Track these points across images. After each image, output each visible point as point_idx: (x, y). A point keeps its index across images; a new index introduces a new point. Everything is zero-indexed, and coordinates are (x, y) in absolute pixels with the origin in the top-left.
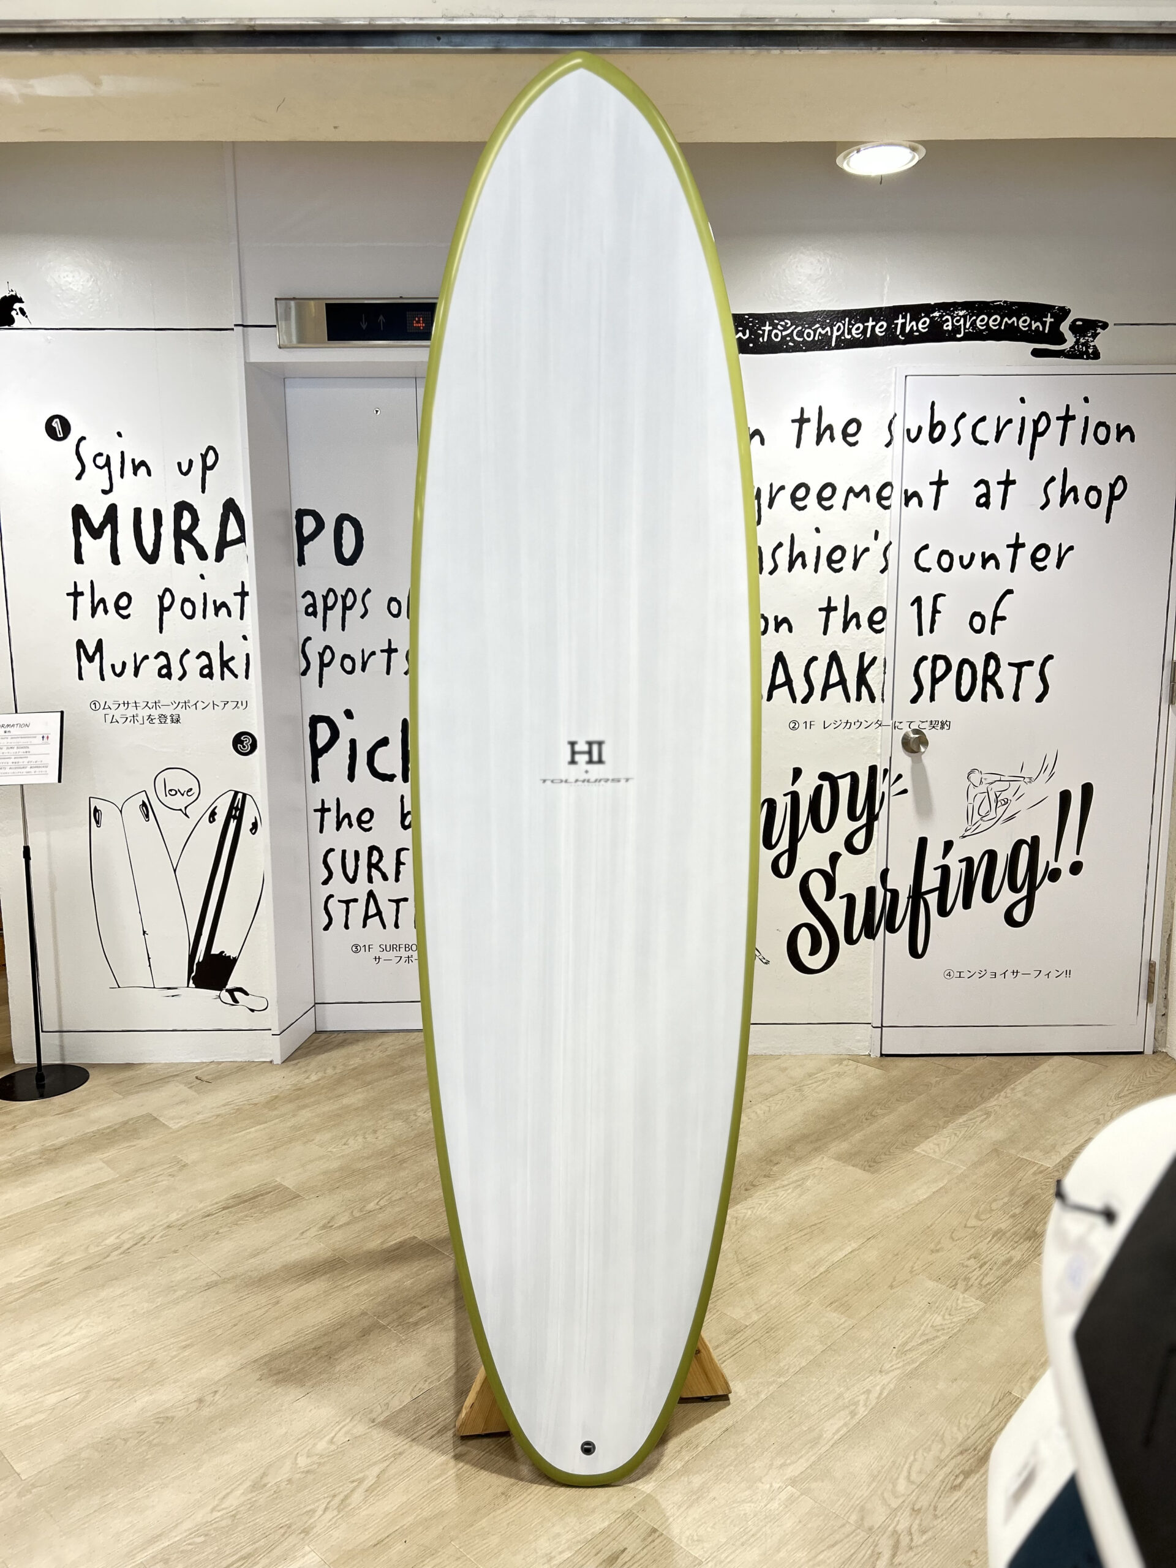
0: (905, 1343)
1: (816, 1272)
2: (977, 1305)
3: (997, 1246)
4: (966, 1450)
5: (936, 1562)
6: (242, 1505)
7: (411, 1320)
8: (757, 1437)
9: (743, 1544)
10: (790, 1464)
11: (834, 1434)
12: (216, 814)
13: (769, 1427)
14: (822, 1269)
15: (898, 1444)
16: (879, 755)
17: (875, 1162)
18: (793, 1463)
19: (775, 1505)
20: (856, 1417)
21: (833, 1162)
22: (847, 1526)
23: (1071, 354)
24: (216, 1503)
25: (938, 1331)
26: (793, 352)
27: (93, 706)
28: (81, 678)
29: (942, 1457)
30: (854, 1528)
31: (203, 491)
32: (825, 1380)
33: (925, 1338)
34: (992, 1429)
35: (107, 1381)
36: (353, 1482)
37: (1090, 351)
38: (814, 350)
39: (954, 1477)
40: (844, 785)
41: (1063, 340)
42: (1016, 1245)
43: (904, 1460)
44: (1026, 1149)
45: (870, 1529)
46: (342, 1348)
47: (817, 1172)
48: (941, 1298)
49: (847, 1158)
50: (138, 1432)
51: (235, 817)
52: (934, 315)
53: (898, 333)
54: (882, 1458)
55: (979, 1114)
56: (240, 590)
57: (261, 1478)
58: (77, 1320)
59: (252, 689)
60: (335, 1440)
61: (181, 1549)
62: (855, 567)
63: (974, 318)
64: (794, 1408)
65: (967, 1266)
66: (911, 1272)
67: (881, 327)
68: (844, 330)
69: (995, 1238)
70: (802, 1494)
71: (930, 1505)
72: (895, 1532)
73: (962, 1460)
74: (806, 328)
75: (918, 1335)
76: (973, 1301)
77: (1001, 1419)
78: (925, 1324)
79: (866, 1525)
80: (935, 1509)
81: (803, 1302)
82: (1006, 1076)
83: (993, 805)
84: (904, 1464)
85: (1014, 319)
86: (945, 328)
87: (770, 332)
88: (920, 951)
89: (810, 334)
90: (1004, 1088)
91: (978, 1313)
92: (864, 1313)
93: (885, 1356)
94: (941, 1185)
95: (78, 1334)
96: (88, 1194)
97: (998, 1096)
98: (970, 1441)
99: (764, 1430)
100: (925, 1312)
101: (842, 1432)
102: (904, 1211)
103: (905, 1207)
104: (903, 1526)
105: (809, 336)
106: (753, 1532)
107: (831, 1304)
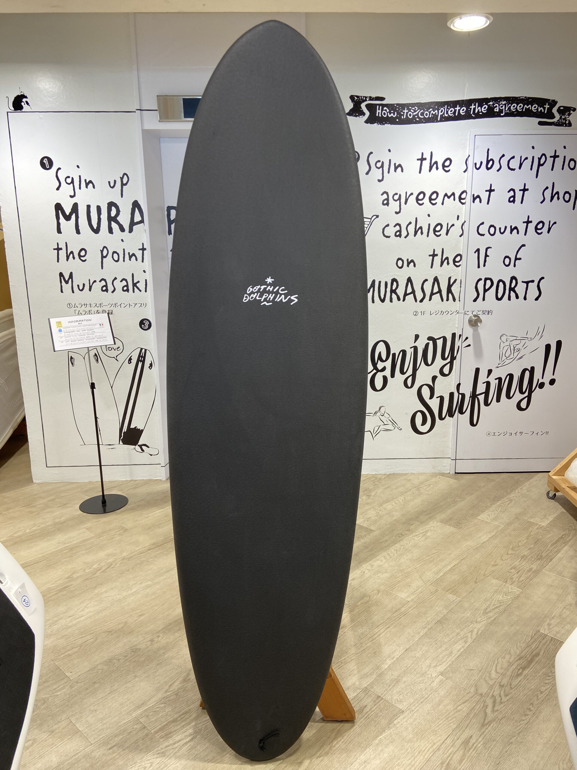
0: (487, 609)
1: (438, 576)
2: (518, 591)
3: (524, 563)
4: (522, 658)
5: (514, 709)
6: (180, 688)
8: (421, 653)
9: (422, 702)
10: (439, 665)
11: (458, 651)
12: (131, 359)
13: (427, 649)
14: (441, 574)
15: (489, 655)
16: (457, 328)
17: (459, 523)
19: (435, 684)
20: (468, 643)
21: (439, 524)
22: (470, 693)
23: (558, 124)
24: (167, 687)
25: (501, 603)
26: (418, 123)
27: (69, 306)
28: (62, 292)
29: (511, 662)
30: (473, 694)
31: (122, 197)
32: (450, 626)
33: (494, 606)
34: (533, 648)
35: (105, 632)
37: (567, 122)
38: (429, 123)
39: (517, 670)
40: (440, 343)
41: (553, 117)
42: (533, 562)
43: (493, 663)
44: (531, 517)
45: (481, 694)
47: (432, 528)
48: (500, 588)
49: (446, 522)
50: (124, 656)
51: (141, 361)
52: (490, 103)
53: (472, 113)
54: (482, 662)
55: (507, 500)
56: (141, 247)
57: (187, 676)
58: (85, 604)
59: (149, 297)
61: (153, 710)
62: (447, 234)
63: (510, 105)
64: (437, 640)
65: (511, 572)
66: (484, 575)
67: (463, 110)
68: (444, 112)
69: (523, 559)
70: (447, 679)
71: (508, 683)
72: (493, 696)
74: (425, 111)
75: (492, 605)
76: (515, 589)
77: (536, 643)
78: (494, 600)
79: (480, 691)
80: (511, 685)
81: (434, 590)
82: (517, 482)
83: (512, 352)
84: (493, 665)
85: (530, 106)
86: (495, 110)
87: (407, 113)
88: (475, 423)
89: (427, 114)
90: (516, 488)
91: (519, 594)
92: (464, 595)
93: (478, 614)
94: (493, 534)
95: (87, 610)
96: (81, 544)
97: (515, 492)
98: (523, 653)
99: (424, 650)
100: (494, 594)
101: (462, 650)
102: (476, 547)
103: (477, 545)
104: (496, 693)
105: (427, 115)
106: (426, 697)
107: (448, 591)
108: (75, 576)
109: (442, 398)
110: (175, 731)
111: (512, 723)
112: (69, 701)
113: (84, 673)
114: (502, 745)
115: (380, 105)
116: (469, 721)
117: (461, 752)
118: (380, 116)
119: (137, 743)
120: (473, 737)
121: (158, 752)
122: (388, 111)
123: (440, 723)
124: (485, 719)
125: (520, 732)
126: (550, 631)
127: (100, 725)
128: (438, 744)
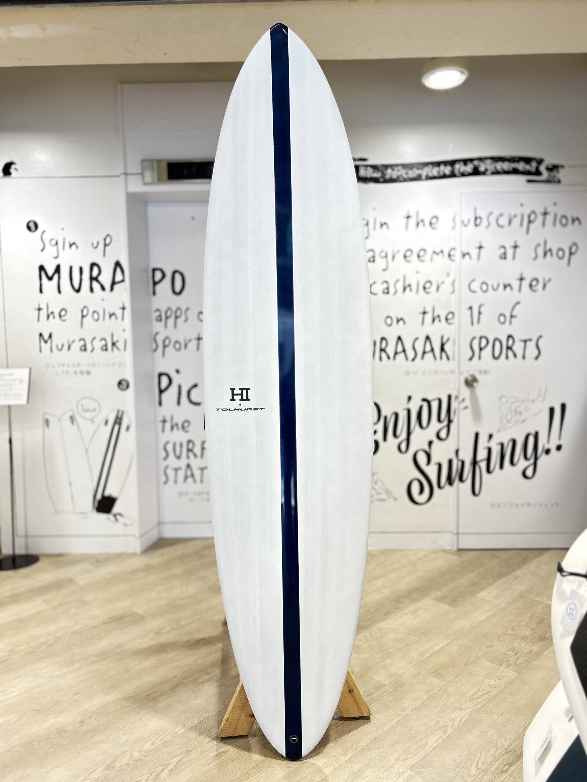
0: (474, 694)
1: (423, 657)
2: (514, 674)
3: (524, 644)
4: (510, 752)
7: (200, 681)
8: (390, 743)
10: (409, 759)
11: (435, 742)
12: (108, 422)
13: (398, 739)
14: (427, 655)
15: (471, 748)
17: (455, 601)
18: (411, 758)
20: (447, 734)
21: (432, 601)
23: (548, 181)
24: (86, 775)
25: (492, 688)
26: (403, 182)
27: (46, 367)
28: (40, 351)
29: (496, 756)
31: (104, 257)
32: (429, 714)
33: (485, 692)
35: (33, 711)
36: (163, 766)
37: (557, 180)
38: (413, 181)
39: (503, 766)
40: (435, 405)
41: (541, 174)
42: (534, 644)
43: (474, 756)
44: (538, 595)
46: (161, 695)
47: (424, 606)
48: (493, 671)
49: (441, 600)
50: (47, 738)
51: (118, 423)
52: (474, 163)
53: (457, 172)
54: (462, 756)
55: (511, 578)
56: (122, 306)
57: (112, 763)
58: (19, 680)
59: (127, 356)
60: (154, 743)
62: (437, 291)
63: (495, 164)
64: (411, 728)
65: (507, 655)
66: (476, 657)
67: (448, 169)
69: (523, 640)
70: (416, 775)
73: (508, 757)
74: (410, 171)
75: (481, 690)
76: (511, 673)
78: (485, 684)
81: (416, 672)
82: (525, 560)
83: (514, 414)
84: (474, 759)
85: (516, 164)
86: (480, 169)
87: (391, 173)
88: (477, 493)
90: (524, 565)
91: (514, 679)
92: (451, 679)
93: (463, 700)
94: (492, 613)
95: (19, 687)
97: (521, 569)
98: (512, 746)
99: (394, 740)
100: (485, 678)
101: (439, 741)
102: (471, 626)
103: (473, 624)
105: (411, 175)
107: (432, 673)
109: (440, 466)
115: (363, 166)
118: (364, 176)
122: (371, 171)
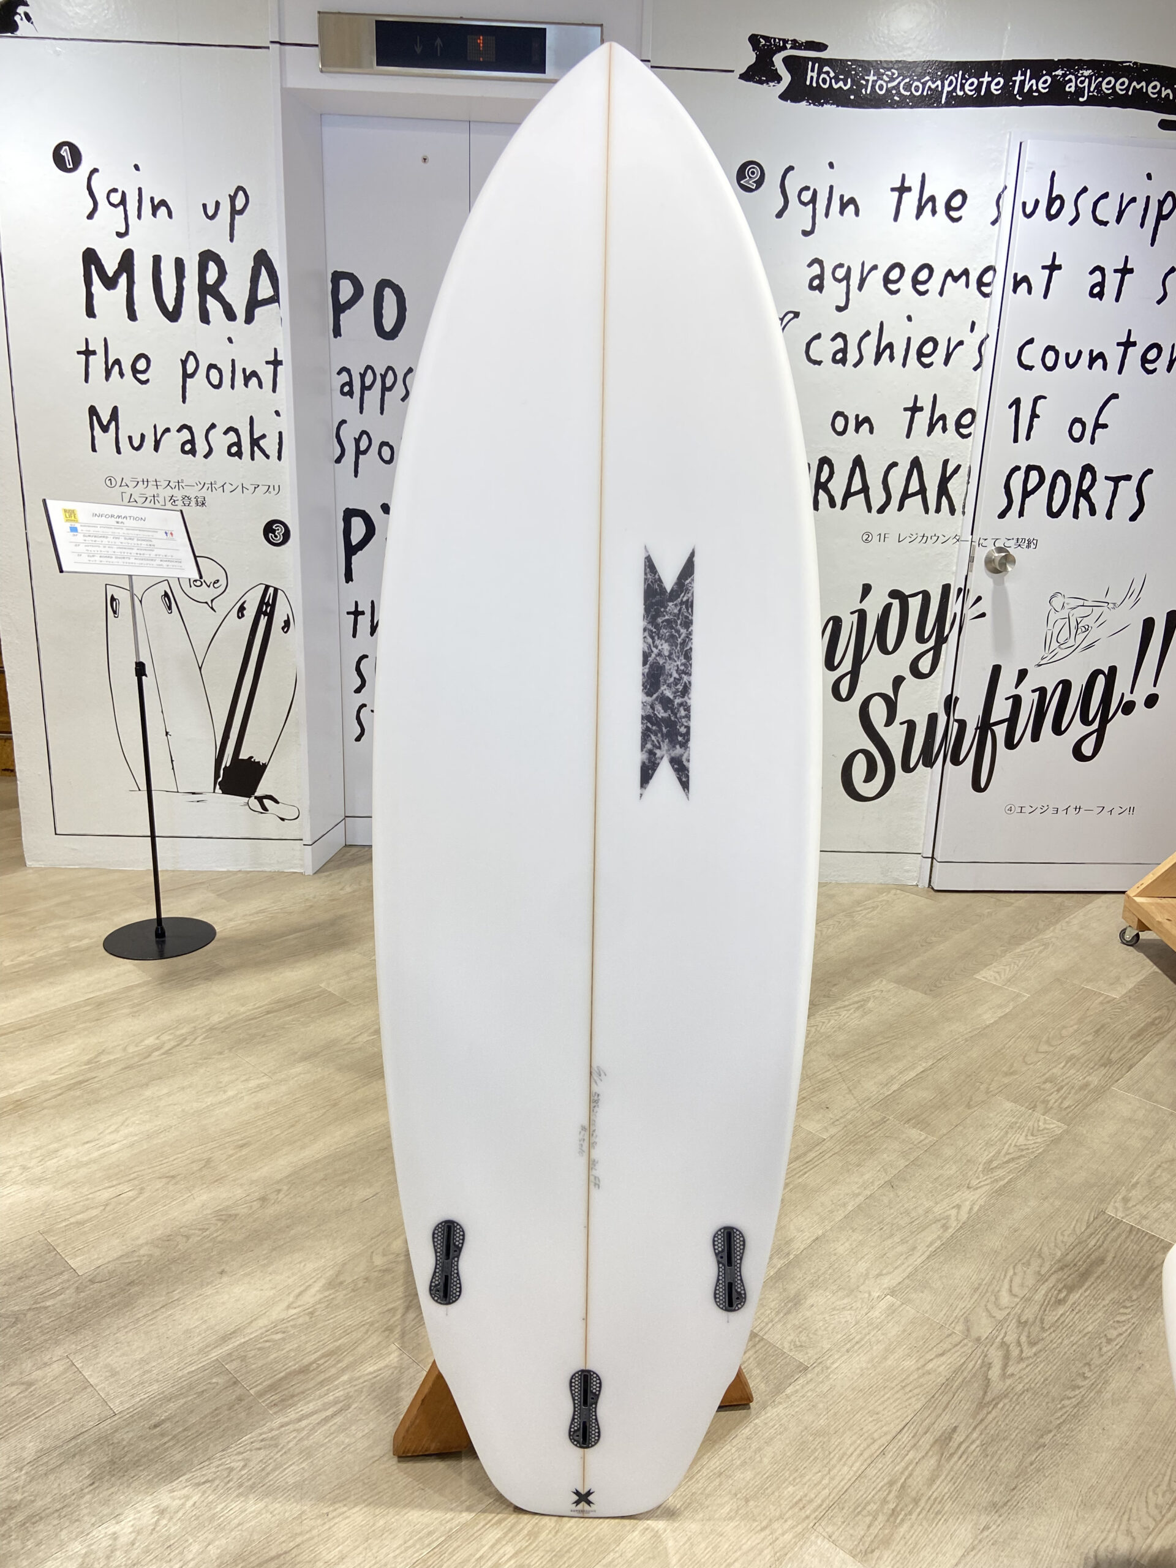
0: (991, 1161)
1: (888, 1090)
2: (1058, 1127)
3: (1072, 1071)
4: (1067, 1267)
5: (1049, 1373)
6: (320, 1302)
9: (848, 1351)
10: (886, 1274)
11: (928, 1247)
12: (245, 609)
13: (861, 1238)
14: (895, 1087)
15: (995, 1259)
16: (955, 573)
17: (936, 986)
18: (889, 1273)
19: (876, 1313)
20: (949, 1231)
21: (892, 986)
22: (954, 1336)
24: (291, 1299)
25: (1022, 1150)
26: (898, 107)
27: (108, 483)
28: (94, 450)
29: (1043, 1272)
30: (961, 1338)
31: (232, 240)
32: (912, 1194)
33: (1008, 1157)
34: (1090, 1246)
35: (160, 1178)
38: (921, 107)
39: (1056, 1293)
40: (915, 605)
42: (1091, 1071)
43: (1004, 1273)
44: (1089, 980)
45: (978, 1339)
47: (877, 994)
48: (1021, 1119)
49: (907, 982)
50: (200, 1229)
51: (265, 614)
52: (1057, 73)
53: (1015, 92)
54: (980, 1271)
55: (1037, 944)
56: (272, 359)
57: (338, 1275)
58: (120, 1119)
59: (286, 471)
61: (258, 1346)
62: (946, 363)
63: (1100, 79)
64: (883, 1220)
65: (1044, 1090)
66: (987, 1093)
67: (998, 84)
68: (956, 85)
69: (1069, 1064)
70: (903, 1304)
71: (1036, 1318)
72: (1003, 1344)
73: (1065, 1276)
74: (914, 81)
75: (1001, 1155)
76: (1053, 1124)
77: (1098, 1237)
78: (1009, 1143)
79: (974, 1334)
80: (1042, 1321)
81: (879, 1118)
82: (1058, 911)
83: (1073, 632)
84: (1005, 1278)
85: (1143, 84)
86: (1067, 89)
87: (874, 82)
89: (918, 88)
90: (1057, 922)
91: (1061, 1134)
92: (944, 1130)
93: (971, 1173)
94: (1008, 1011)
95: (124, 1131)
96: (120, 996)
97: (1055, 929)
98: (1069, 1257)
99: (855, 1240)
100: (1007, 1133)
101: (936, 1244)
102: (970, 1035)
103: (973, 1030)
104: (1010, 1338)
105: (917, 91)
106: (857, 1339)
107: (909, 1120)
108: (104, 1059)
109: (911, 726)
110: (303, 1392)
111: (1044, 1404)
112: (71, 1321)
113: (109, 1262)
114: (1022, 1449)
115: (815, 60)
116: (950, 1394)
117: (933, 1462)
118: (814, 85)
119: (217, 1415)
120: (959, 1430)
121: (264, 1436)
122: (832, 74)
123: (888, 1395)
124: (985, 1393)
125: (1061, 1423)
126: (1128, 1213)
127: (137, 1373)
128: (884, 1440)
